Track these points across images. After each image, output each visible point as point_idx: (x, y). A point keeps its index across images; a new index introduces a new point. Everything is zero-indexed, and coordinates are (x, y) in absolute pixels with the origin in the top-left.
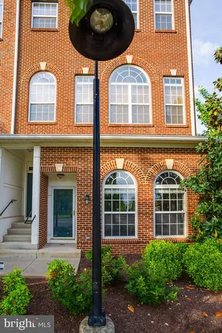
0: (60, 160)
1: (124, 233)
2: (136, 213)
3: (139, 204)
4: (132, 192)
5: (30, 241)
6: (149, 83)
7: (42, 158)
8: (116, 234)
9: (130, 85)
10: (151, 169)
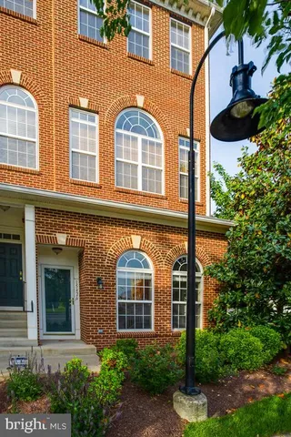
0: (62, 229)
1: (139, 326)
2: (152, 302)
3: (156, 292)
4: (148, 277)
5: (27, 337)
6: (161, 140)
7: (37, 223)
8: (130, 326)
9: (140, 137)
10: (169, 252)
